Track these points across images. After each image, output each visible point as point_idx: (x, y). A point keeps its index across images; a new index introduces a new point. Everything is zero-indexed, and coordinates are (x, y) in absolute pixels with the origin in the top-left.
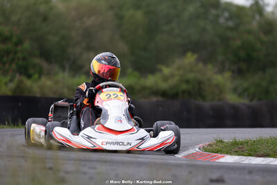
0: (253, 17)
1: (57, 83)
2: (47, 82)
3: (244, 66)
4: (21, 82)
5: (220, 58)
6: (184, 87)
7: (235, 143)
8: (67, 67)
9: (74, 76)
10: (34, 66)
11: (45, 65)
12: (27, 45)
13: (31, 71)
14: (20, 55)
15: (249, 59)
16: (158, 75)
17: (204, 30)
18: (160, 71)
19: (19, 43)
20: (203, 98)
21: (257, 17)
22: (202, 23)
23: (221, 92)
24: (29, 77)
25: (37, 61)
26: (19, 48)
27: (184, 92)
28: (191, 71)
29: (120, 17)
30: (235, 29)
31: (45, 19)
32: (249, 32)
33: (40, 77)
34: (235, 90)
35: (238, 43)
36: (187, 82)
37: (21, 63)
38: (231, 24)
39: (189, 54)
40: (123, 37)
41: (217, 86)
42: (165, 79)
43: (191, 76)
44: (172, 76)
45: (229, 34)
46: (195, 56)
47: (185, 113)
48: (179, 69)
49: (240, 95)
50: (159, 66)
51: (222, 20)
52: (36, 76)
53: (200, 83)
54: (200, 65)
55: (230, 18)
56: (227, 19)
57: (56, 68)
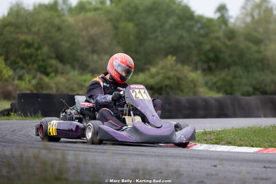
0: (220, 27)
1: (69, 80)
2: (61, 79)
3: (213, 65)
4: (41, 79)
5: (195, 59)
6: (167, 82)
7: (205, 133)
8: (77, 67)
9: (82, 74)
10: (51, 66)
11: (60, 66)
12: (45, 49)
13: (49, 70)
14: (40, 57)
15: (217, 60)
16: (147, 73)
17: (181, 37)
18: (148, 69)
19: (39, 48)
20: (182, 91)
21: (223, 27)
22: (179, 32)
23: (195, 86)
24: (47, 74)
25: (54, 62)
26: (39, 52)
27: (166, 86)
28: (172, 70)
29: (116, 28)
30: (206, 36)
31: (59, 29)
32: (217, 38)
33: (56, 75)
34: (206, 84)
35: (208, 47)
36: (169, 78)
37: (41, 63)
38: (202, 32)
39: (170, 57)
40: (119, 43)
41: (192, 81)
42: (152, 76)
43: (171, 74)
44: (158, 74)
45: (201, 39)
46: (174, 58)
47: (167, 105)
48: (162, 68)
49: (210, 88)
50: (147, 66)
51: (195, 29)
52: (53, 74)
53: (179, 79)
54: (179, 66)
55: (202, 27)
56: (199, 29)
57: (68, 67)
